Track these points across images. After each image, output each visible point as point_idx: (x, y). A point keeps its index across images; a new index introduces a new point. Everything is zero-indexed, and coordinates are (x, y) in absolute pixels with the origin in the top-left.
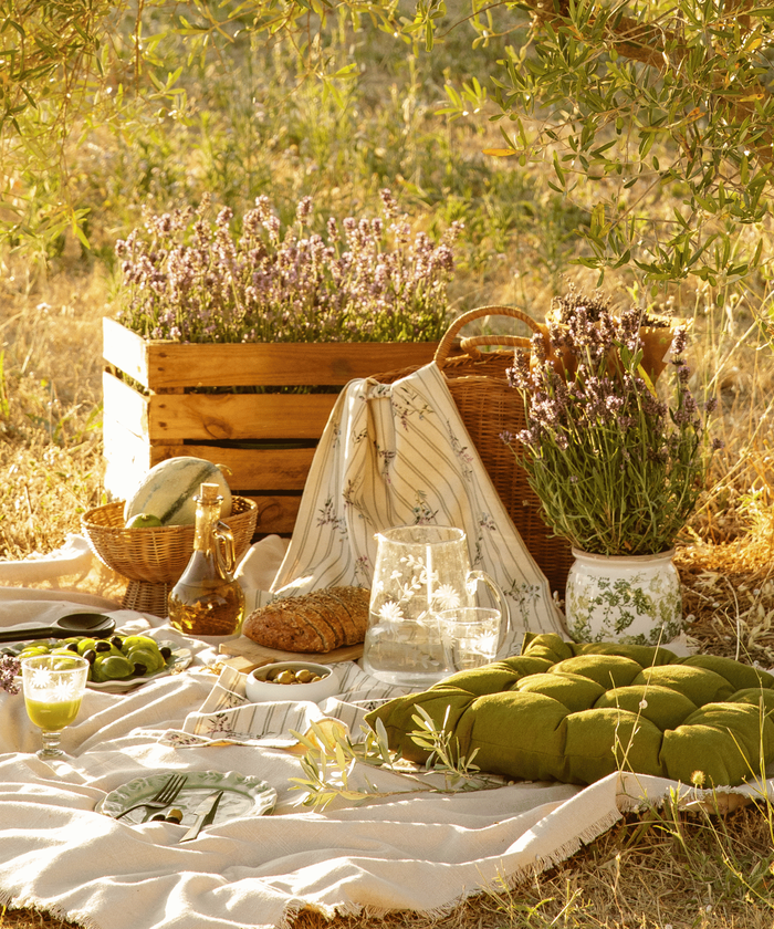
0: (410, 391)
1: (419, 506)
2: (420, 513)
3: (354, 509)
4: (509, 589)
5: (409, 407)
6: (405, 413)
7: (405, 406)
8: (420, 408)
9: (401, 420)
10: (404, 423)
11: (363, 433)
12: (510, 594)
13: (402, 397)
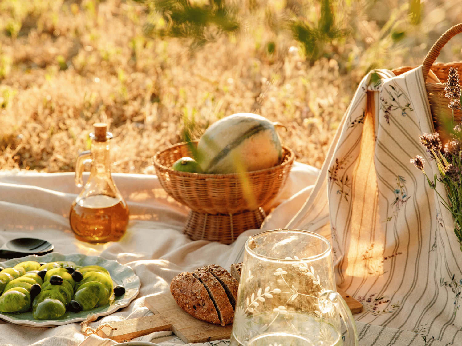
0: (397, 89)
1: (399, 189)
2: (400, 194)
3: (335, 184)
4: (449, 281)
5: (394, 103)
6: (390, 108)
7: (390, 102)
8: (403, 105)
9: (384, 114)
10: (387, 117)
11: (358, 120)
12: (450, 286)
13: (390, 93)
